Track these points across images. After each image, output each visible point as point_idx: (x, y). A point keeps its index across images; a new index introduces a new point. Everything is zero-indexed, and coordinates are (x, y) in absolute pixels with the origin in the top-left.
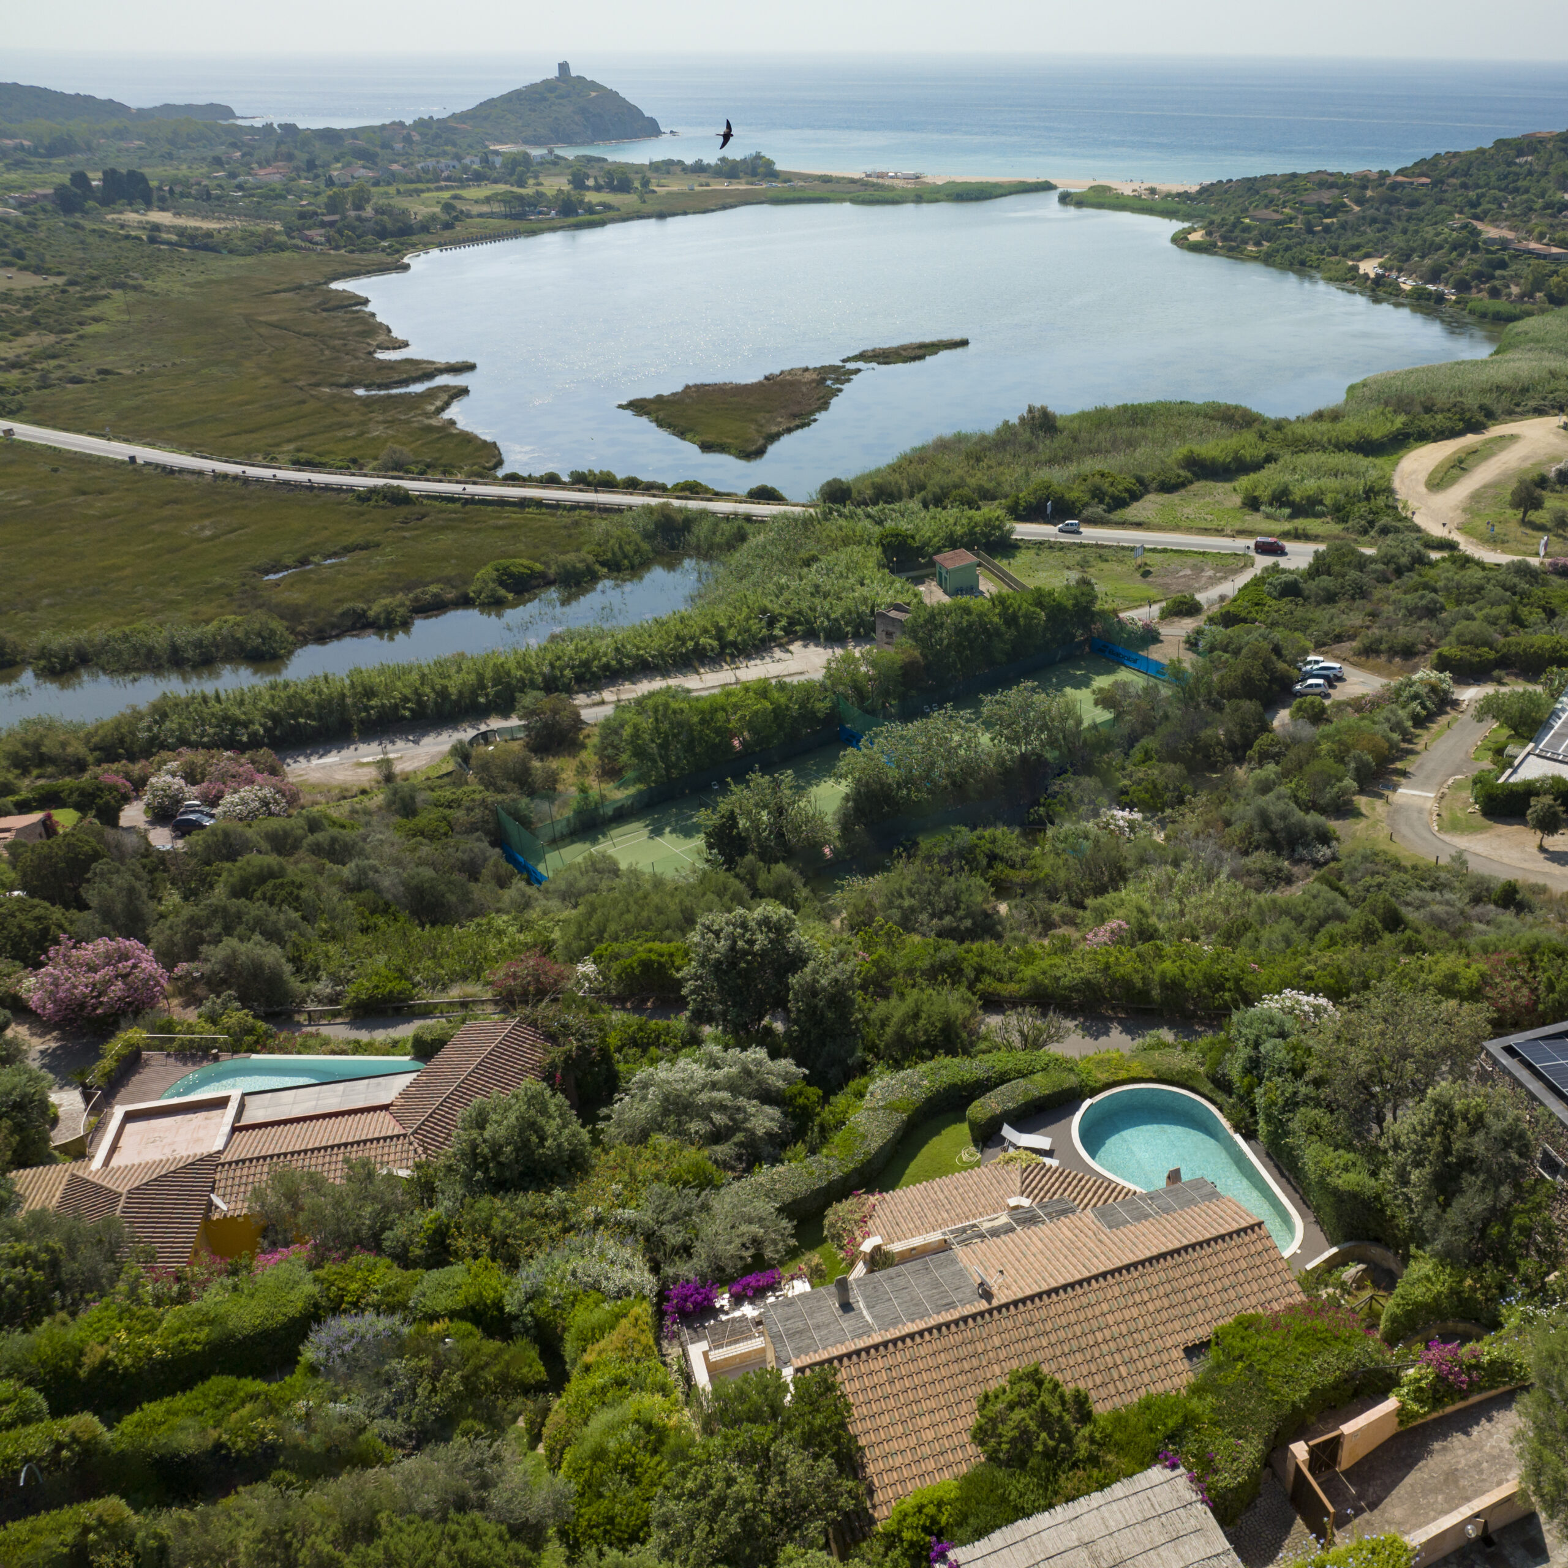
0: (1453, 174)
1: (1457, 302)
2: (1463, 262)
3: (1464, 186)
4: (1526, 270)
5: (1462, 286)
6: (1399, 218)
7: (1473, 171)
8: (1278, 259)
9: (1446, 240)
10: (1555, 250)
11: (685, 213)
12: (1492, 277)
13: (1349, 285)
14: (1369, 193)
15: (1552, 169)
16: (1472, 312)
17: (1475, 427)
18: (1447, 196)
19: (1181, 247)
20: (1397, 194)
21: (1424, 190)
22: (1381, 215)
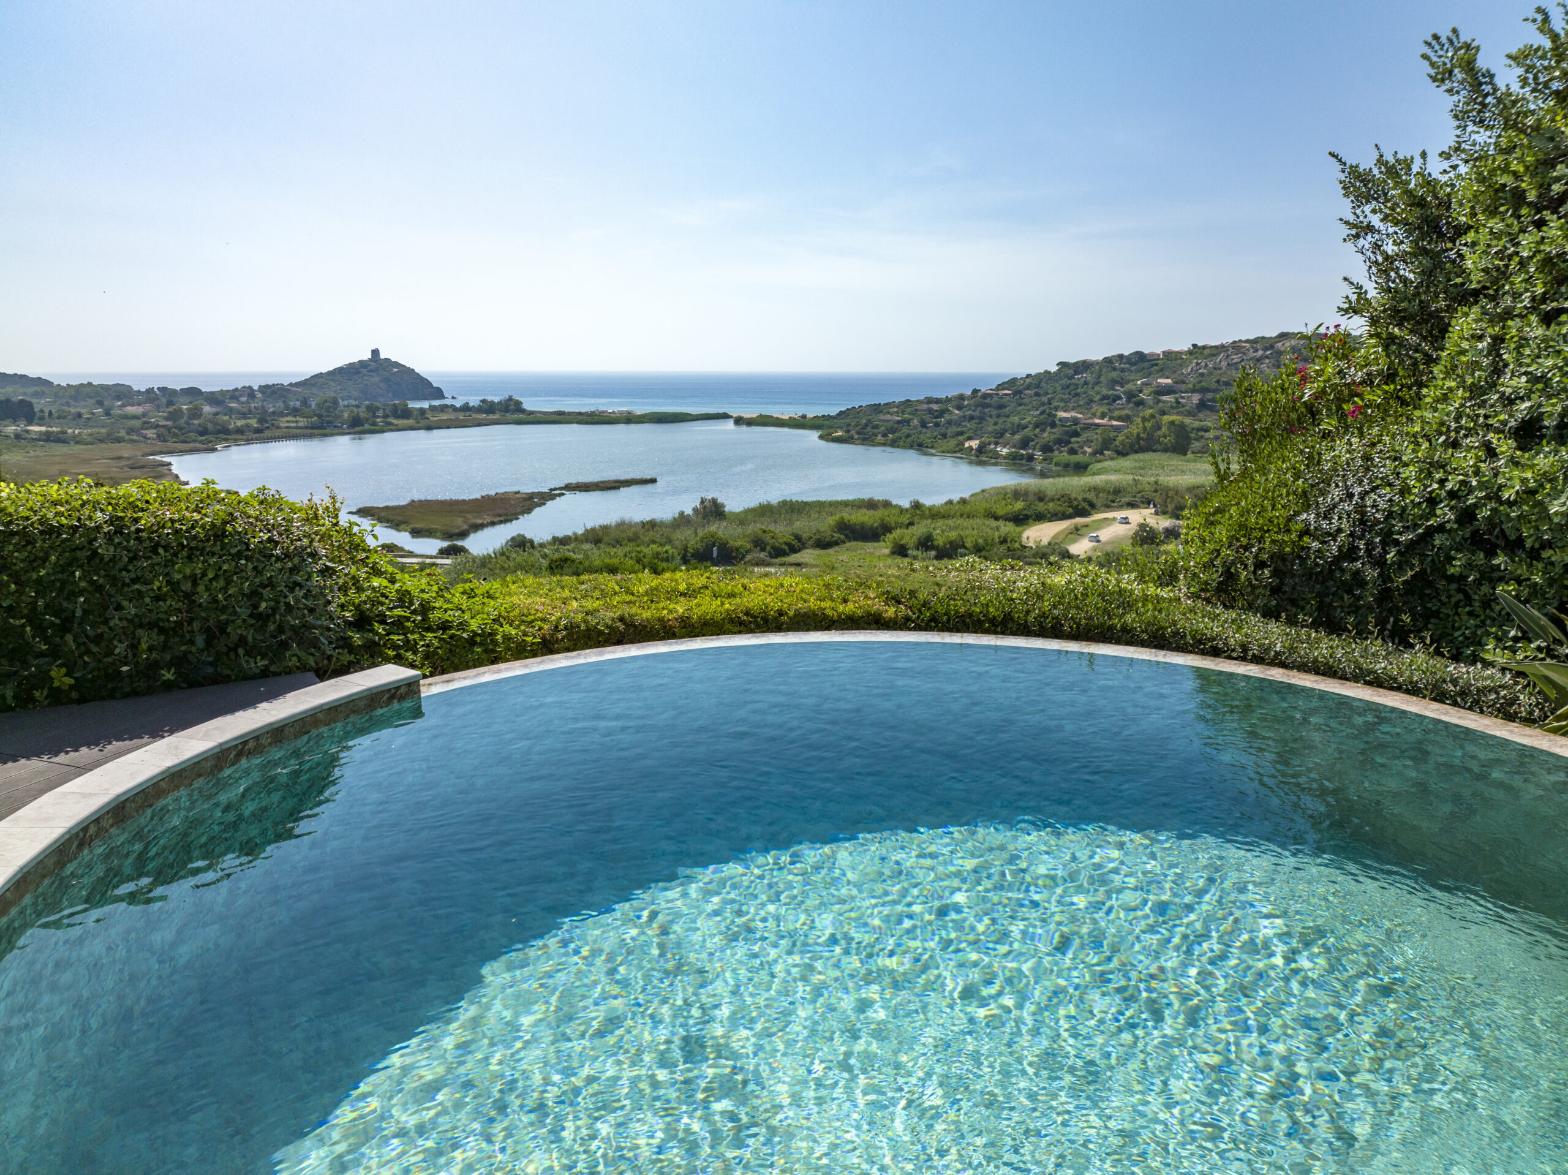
0: (1028, 388)
1: (1044, 460)
2: (1046, 435)
3: (1037, 394)
4: (1096, 437)
5: (1047, 449)
6: (991, 416)
7: (1043, 384)
8: (901, 443)
9: (1029, 422)
10: (1115, 423)
11: (448, 427)
12: (1070, 442)
13: (959, 455)
14: (966, 403)
15: (1102, 379)
16: (1056, 465)
17: (1083, 513)
18: (1026, 401)
19: (827, 440)
20: (988, 401)
21: (1008, 398)
22: (977, 414)
